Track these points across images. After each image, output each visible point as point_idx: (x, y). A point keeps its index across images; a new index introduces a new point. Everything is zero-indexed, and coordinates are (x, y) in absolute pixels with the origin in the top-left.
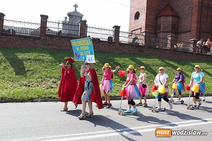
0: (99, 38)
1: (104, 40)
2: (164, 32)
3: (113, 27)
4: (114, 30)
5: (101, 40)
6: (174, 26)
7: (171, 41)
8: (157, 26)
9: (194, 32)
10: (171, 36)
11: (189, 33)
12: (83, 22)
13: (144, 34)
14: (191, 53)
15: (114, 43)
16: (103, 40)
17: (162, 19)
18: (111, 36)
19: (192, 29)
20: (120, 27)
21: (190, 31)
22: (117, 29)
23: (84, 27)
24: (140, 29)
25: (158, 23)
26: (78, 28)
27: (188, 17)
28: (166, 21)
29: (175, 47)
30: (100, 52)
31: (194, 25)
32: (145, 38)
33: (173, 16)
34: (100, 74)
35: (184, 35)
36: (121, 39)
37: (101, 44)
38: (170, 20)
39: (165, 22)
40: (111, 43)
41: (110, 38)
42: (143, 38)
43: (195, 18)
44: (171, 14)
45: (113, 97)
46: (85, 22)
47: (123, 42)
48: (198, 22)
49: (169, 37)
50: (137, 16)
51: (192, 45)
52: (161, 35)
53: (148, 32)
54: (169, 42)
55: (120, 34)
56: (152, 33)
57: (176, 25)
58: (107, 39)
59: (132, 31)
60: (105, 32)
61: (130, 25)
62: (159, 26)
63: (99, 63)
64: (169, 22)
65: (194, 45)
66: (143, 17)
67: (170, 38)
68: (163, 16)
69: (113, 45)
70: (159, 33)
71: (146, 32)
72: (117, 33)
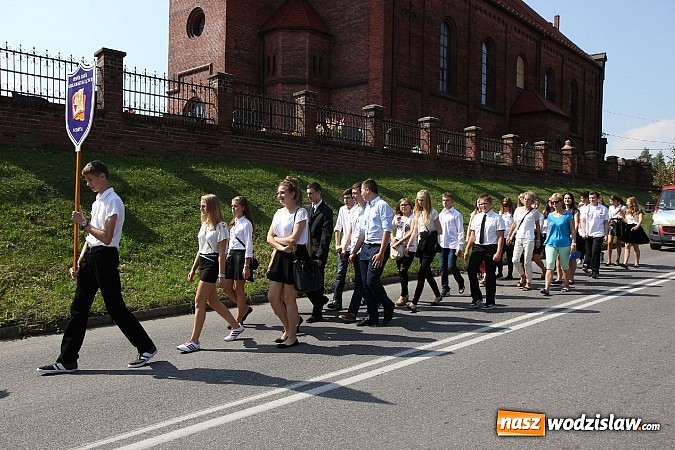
0: (37, 93)
2: (289, 83)
3: (98, 55)
4: (102, 64)
5: (50, 100)
6: (318, 65)
7: (307, 110)
8: (266, 63)
9: (377, 86)
10: (306, 94)
11: (362, 90)
13: (215, 84)
14: (366, 149)
15: (102, 113)
16: (57, 101)
17: (281, 38)
19: (372, 76)
20: (124, 54)
21: (366, 82)
22: (112, 61)
24: (206, 69)
25: (268, 53)
27: (359, 38)
28: (291, 47)
29: (319, 128)
30: (45, 146)
31: (376, 64)
32: (218, 97)
33: (313, 31)
34: (44, 232)
35: (349, 94)
36: (129, 100)
37: (51, 115)
38: (304, 42)
39: (289, 49)
42: (213, 99)
43: (377, 41)
44: (307, 23)
45: (99, 314)
47: (137, 112)
48: (385, 55)
49: (300, 96)
50: (195, 24)
51: (369, 126)
52: (278, 91)
53: (228, 77)
54: (300, 113)
55: (128, 83)
56: (250, 85)
57: (324, 61)
59: (180, 76)
62: (271, 62)
64: (303, 49)
65: (375, 125)
66: (216, 27)
67: (301, 100)
68: (282, 28)
69: (103, 122)
70: (273, 84)
71: (220, 76)
72: (113, 77)
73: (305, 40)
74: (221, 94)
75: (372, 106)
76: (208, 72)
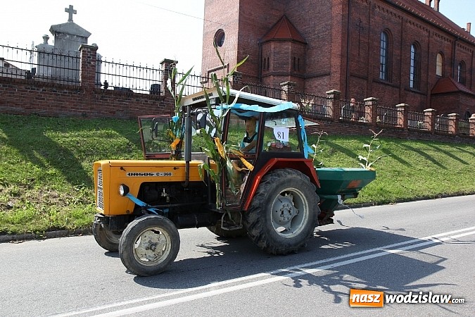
0: (128, 87)
1: (141, 92)
2: (277, 76)
3: (162, 63)
4: (163, 69)
5: (134, 91)
6: (297, 63)
7: (289, 94)
8: (263, 63)
9: (336, 76)
10: (288, 84)
11: (326, 80)
12: (89, 50)
13: (231, 79)
14: (328, 119)
15: (164, 98)
16: (138, 92)
17: (273, 46)
18: (158, 83)
19: (333, 69)
20: (177, 62)
21: (329, 74)
22: (169, 66)
23: (93, 61)
24: (225, 67)
25: (264, 56)
26: (77, 62)
27: (324, 45)
28: (280, 52)
30: (131, 119)
31: (336, 62)
33: (294, 41)
35: (317, 82)
37: (134, 100)
38: (287, 49)
39: (278, 53)
40: (157, 99)
41: (155, 88)
43: (336, 48)
44: (290, 36)
46: (94, 48)
48: (342, 56)
49: (284, 85)
50: (219, 38)
51: (330, 104)
52: (270, 81)
53: (239, 74)
54: (285, 96)
56: (253, 77)
57: (301, 61)
58: (148, 89)
59: (209, 72)
60: (143, 74)
61: (204, 58)
62: (267, 62)
63: (128, 144)
64: (286, 53)
65: (334, 104)
66: (231, 41)
67: (285, 88)
68: (273, 40)
69: (163, 103)
70: (267, 76)
71: (234, 74)
73: (288, 47)
74: (235, 85)
75: (332, 91)
76: (226, 69)
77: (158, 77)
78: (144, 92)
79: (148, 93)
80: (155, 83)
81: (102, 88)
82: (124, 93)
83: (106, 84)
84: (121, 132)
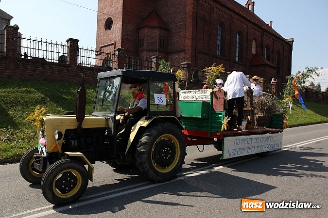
0: (42, 57)
1: (52, 61)
2: (149, 51)
3: (67, 41)
4: (69, 45)
5: (47, 60)
6: (162, 43)
7: (157, 64)
8: (139, 42)
9: (189, 52)
10: (156, 57)
11: (182, 54)
12: (12, 29)
13: (117, 53)
15: (69, 66)
16: (50, 61)
17: (146, 31)
18: (65, 55)
19: (187, 48)
20: (79, 41)
21: (184, 51)
22: (73, 44)
23: (15, 38)
24: (113, 44)
25: (140, 37)
27: (181, 31)
28: (152, 35)
30: (45, 80)
31: (189, 43)
32: (118, 58)
33: (161, 28)
35: (176, 56)
36: (80, 60)
37: (47, 67)
38: (156, 33)
39: (150, 36)
40: (64, 66)
41: (62, 58)
42: (116, 59)
43: (189, 33)
44: (157, 24)
46: (16, 28)
47: (83, 65)
48: (192, 39)
49: (154, 58)
50: (109, 24)
52: (144, 55)
53: (123, 50)
54: (154, 66)
55: (80, 53)
56: (132, 51)
57: (165, 41)
58: (57, 59)
59: (101, 47)
60: (54, 49)
61: (98, 37)
62: (142, 41)
63: (43, 98)
64: (155, 36)
66: (117, 26)
67: (154, 60)
68: (147, 27)
69: (68, 69)
70: (142, 51)
71: (119, 49)
72: (74, 50)
73: (157, 32)
74: (119, 57)
75: (186, 62)
76: (113, 46)
77: (64, 51)
78: (55, 61)
79: (57, 62)
80: (62, 54)
81: (23, 57)
82: (40, 62)
83: (26, 55)
84: (38, 90)
